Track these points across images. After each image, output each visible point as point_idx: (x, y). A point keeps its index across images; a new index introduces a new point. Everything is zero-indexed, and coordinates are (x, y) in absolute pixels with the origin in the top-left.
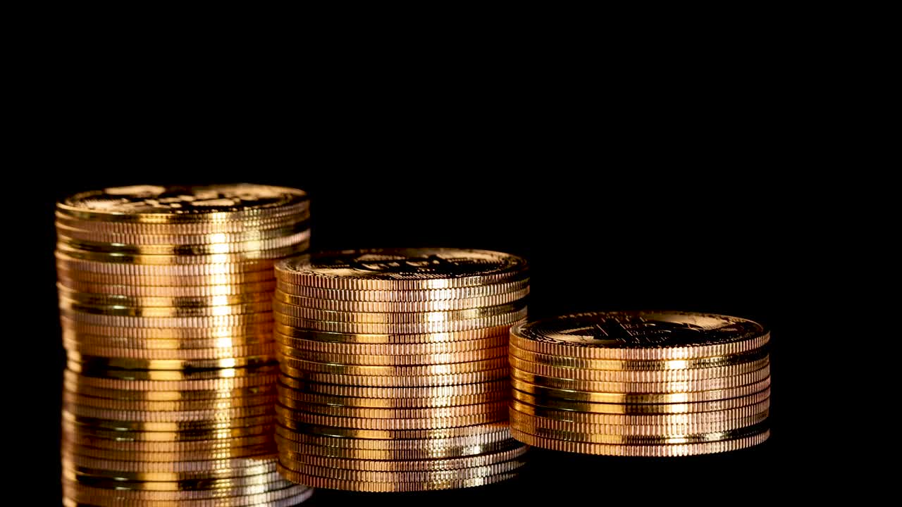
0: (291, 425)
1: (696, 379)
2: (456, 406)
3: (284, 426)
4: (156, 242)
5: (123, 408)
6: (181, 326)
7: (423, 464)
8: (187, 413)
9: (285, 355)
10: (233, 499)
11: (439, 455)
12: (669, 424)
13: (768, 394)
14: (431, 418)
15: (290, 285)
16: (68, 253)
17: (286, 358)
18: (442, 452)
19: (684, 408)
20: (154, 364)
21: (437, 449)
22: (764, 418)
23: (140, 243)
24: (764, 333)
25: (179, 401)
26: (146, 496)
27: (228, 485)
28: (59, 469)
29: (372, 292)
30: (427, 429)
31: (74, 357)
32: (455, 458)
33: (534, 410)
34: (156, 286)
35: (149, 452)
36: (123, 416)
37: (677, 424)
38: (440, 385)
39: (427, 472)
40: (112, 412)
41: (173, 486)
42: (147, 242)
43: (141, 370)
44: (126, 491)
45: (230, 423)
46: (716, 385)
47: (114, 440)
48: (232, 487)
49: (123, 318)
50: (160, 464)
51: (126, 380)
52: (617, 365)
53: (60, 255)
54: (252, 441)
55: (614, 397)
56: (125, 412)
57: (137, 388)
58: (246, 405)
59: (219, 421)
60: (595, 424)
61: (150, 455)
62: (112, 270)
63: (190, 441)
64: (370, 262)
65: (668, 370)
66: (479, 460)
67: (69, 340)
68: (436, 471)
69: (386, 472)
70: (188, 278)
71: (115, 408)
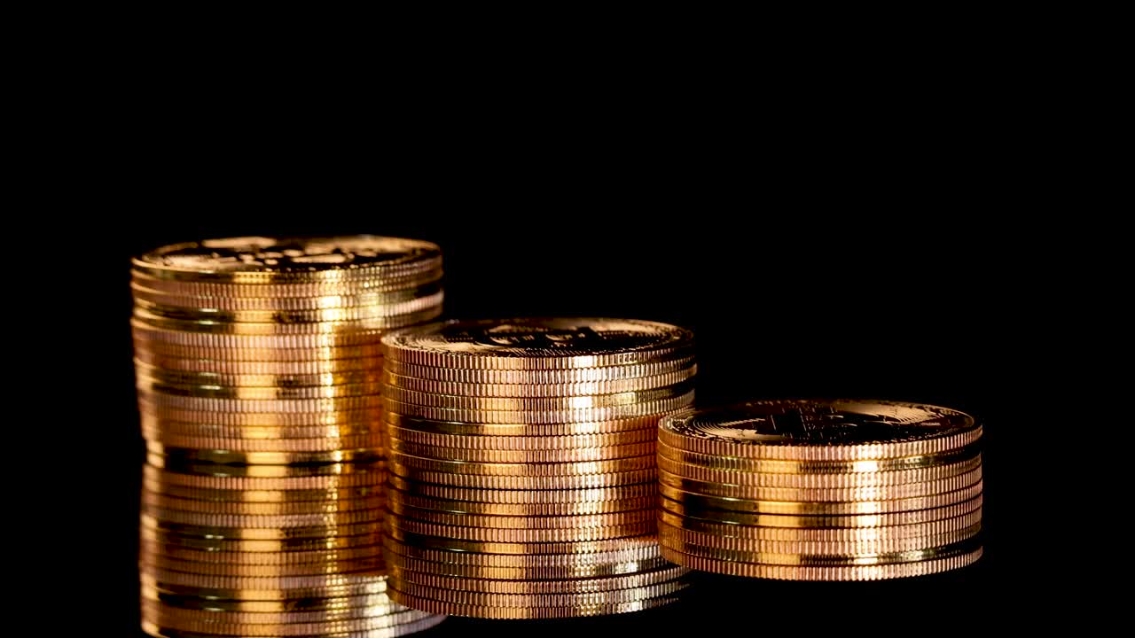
0: (398, 535)
1: (891, 483)
2: (603, 514)
3: (390, 537)
4: (251, 307)
5: (217, 511)
6: (281, 410)
7: (568, 585)
8: (290, 517)
9: (392, 449)
10: (352, 622)
11: (588, 573)
12: (858, 540)
13: (980, 502)
14: (572, 528)
15: (396, 362)
16: (148, 321)
17: (393, 452)
18: (585, 571)
19: (876, 520)
20: (253, 458)
21: (579, 566)
22: (975, 533)
23: (237, 309)
24: (975, 427)
25: (281, 503)
26: (246, 619)
27: (346, 605)
28: (137, 586)
29: (497, 372)
30: (568, 541)
31: (155, 447)
32: (607, 577)
33: (683, 522)
34: (250, 361)
35: (243, 565)
36: (215, 521)
37: (868, 541)
38: (590, 486)
39: (573, 594)
40: (204, 516)
41: (276, 607)
42: (245, 307)
43: (239, 465)
44: (220, 612)
45: (337, 530)
46: (916, 491)
47: (205, 551)
48: (352, 607)
49: (216, 401)
50: (257, 580)
51: (215, 478)
52: (792, 467)
53: (137, 324)
54: (364, 552)
55: (788, 507)
56: (220, 516)
57: (234, 487)
58: (352, 509)
59: (329, 528)
60: (760, 541)
61: (245, 568)
62: (203, 341)
63: (294, 551)
64: (499, 335)
65: (857, 473)
66: (636, 580)
67: (150, 427)
68: (584, 593)
69: (523, 594)
70: (296, 351)
71: (207, 511)
